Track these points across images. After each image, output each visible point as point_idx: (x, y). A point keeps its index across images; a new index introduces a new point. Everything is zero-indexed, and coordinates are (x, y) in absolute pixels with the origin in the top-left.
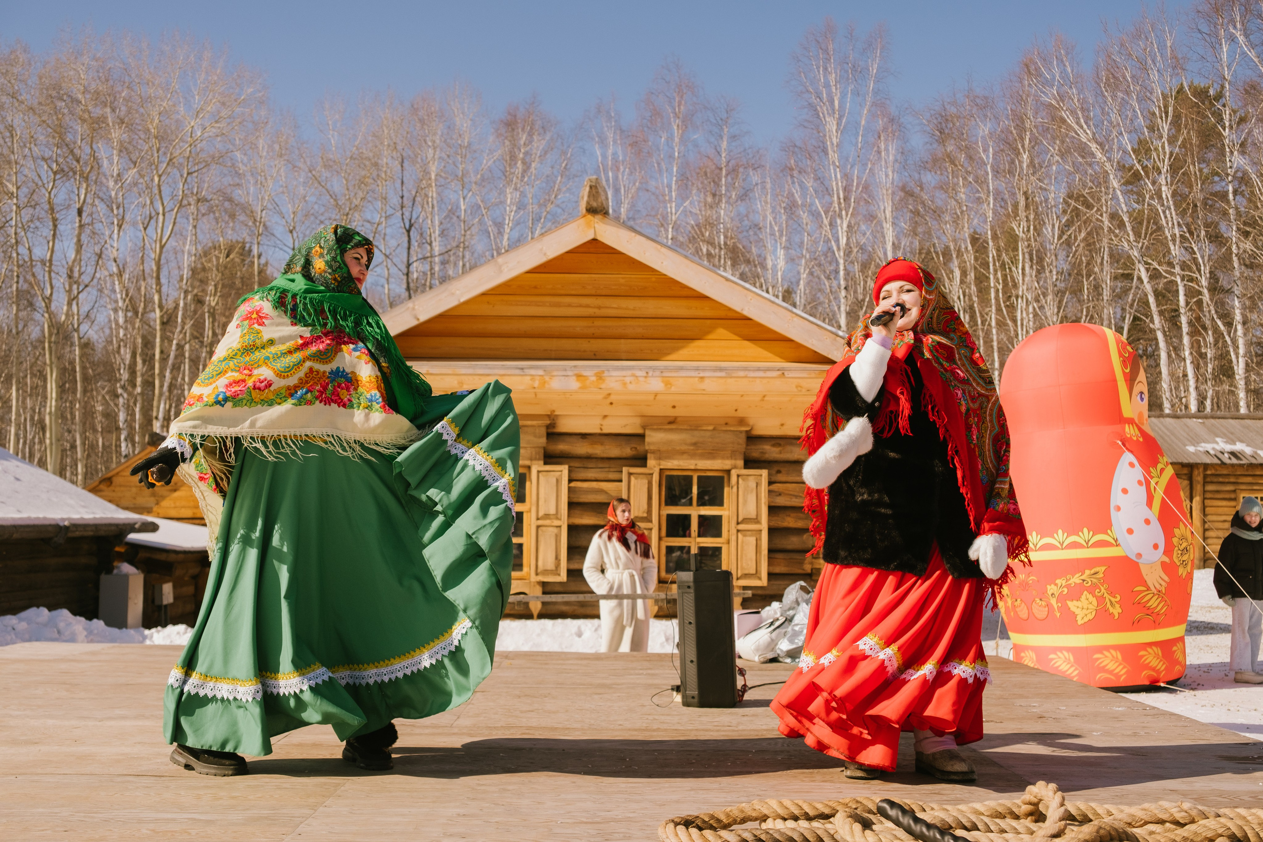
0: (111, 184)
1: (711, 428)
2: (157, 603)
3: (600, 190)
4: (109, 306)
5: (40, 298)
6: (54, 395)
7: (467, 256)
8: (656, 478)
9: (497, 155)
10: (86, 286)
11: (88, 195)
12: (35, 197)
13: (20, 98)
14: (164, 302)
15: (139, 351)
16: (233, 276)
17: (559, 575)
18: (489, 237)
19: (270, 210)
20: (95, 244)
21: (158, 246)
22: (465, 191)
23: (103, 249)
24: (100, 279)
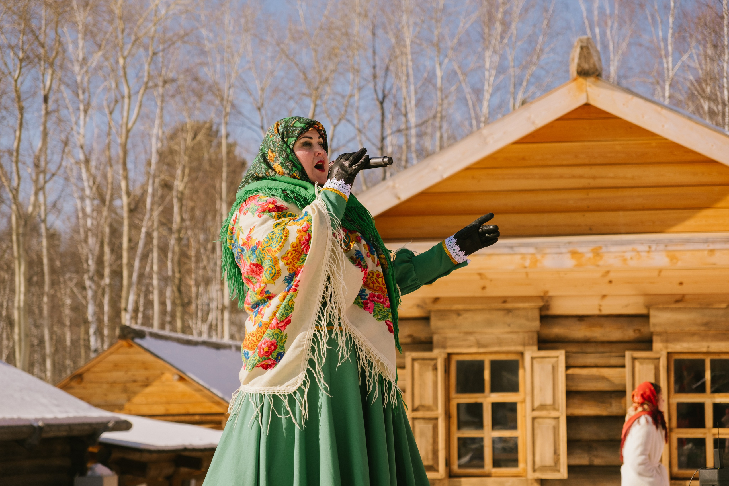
0: (76, 68)
1: (724, 305)
3: (592, 51)
4: (76, 195)
5: (7, 189)
6: (23, 289)
7: (445, 126)
8: (663, 363)
9: (474, 17)
10: (53, 175)
11: (54, 82)
14: (131, 187)
15: (107, 240)
16: (200, 160)
17: (559, 471)
18: (467, 105)
19: (237, 87)
20: (61, 131)
21: (124, 131)
22: (442, 58)
23: (70, 137)
24: (66, 167)
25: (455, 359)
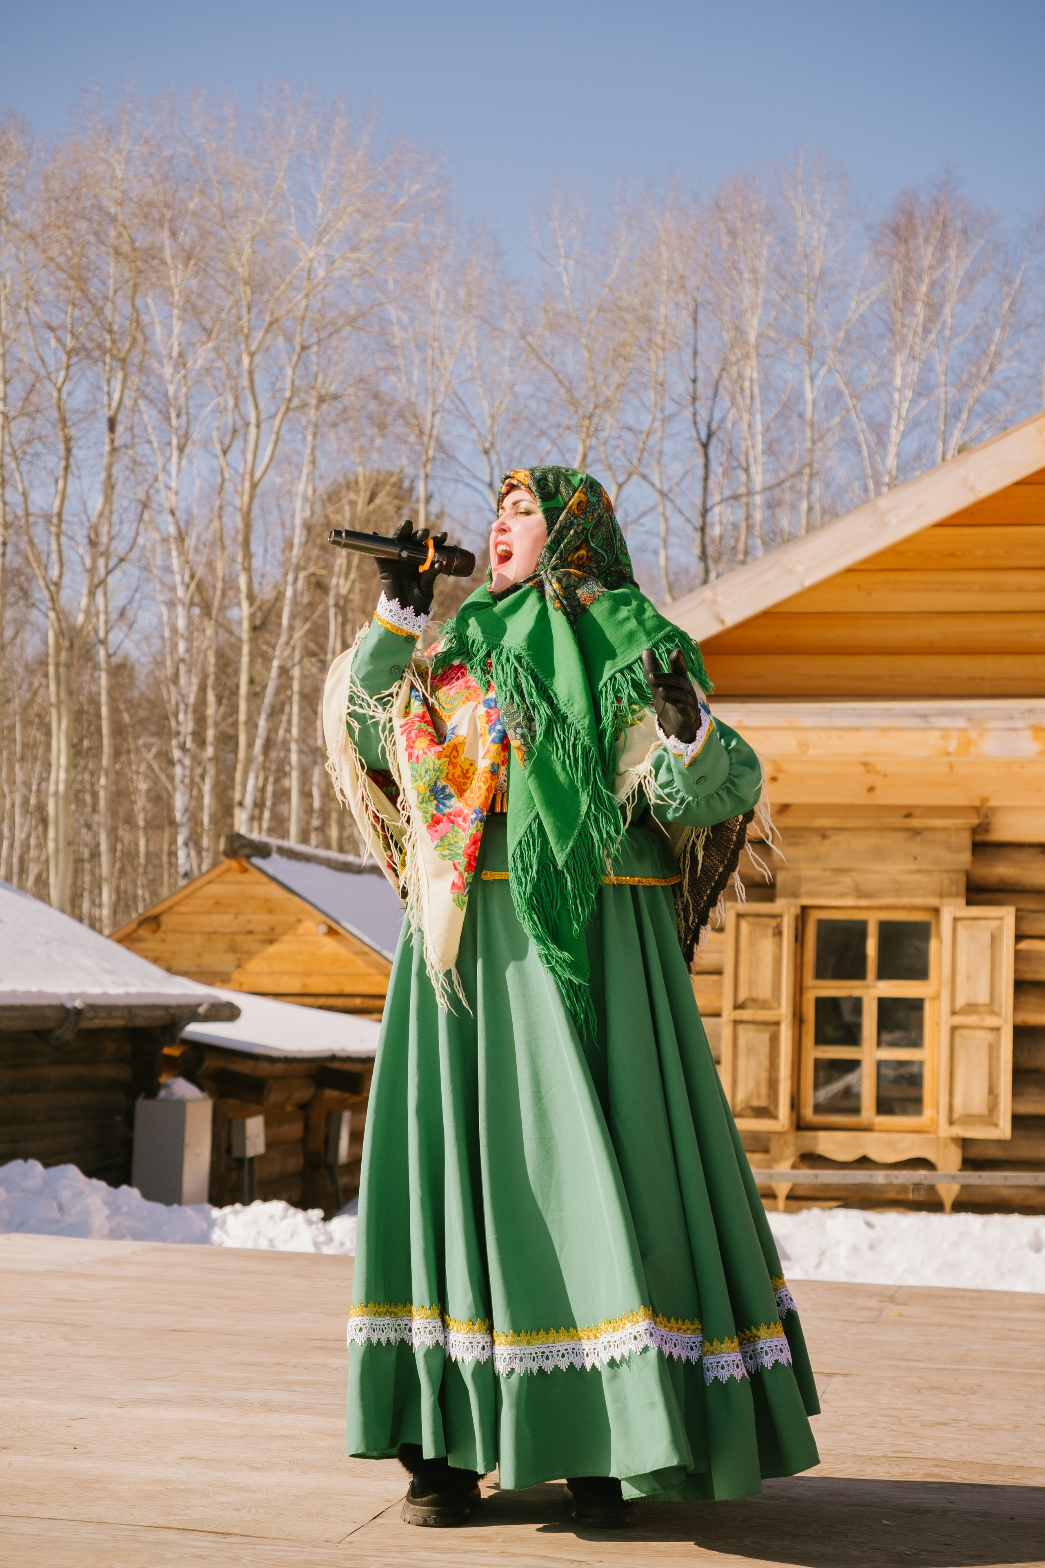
0: (168, 371)
2: (236, 1153)
4: (160, 598)
5: (41, 582)
6: (63, 761)
7: (817, 491)
9: (875, 291)
10: (122, 560)
11: (127, 393)
12: (34, 398)
13: (11, 219)
14: (256, 586)
15: (211, 681)
17: (996, 1125)
18: (859, 451)
19: (450, 412)
20: (138, 483)
21: (247, 485)
22: (815, 365)
23: (152, 491)
24: (144, 548)
25: (814, 916)
